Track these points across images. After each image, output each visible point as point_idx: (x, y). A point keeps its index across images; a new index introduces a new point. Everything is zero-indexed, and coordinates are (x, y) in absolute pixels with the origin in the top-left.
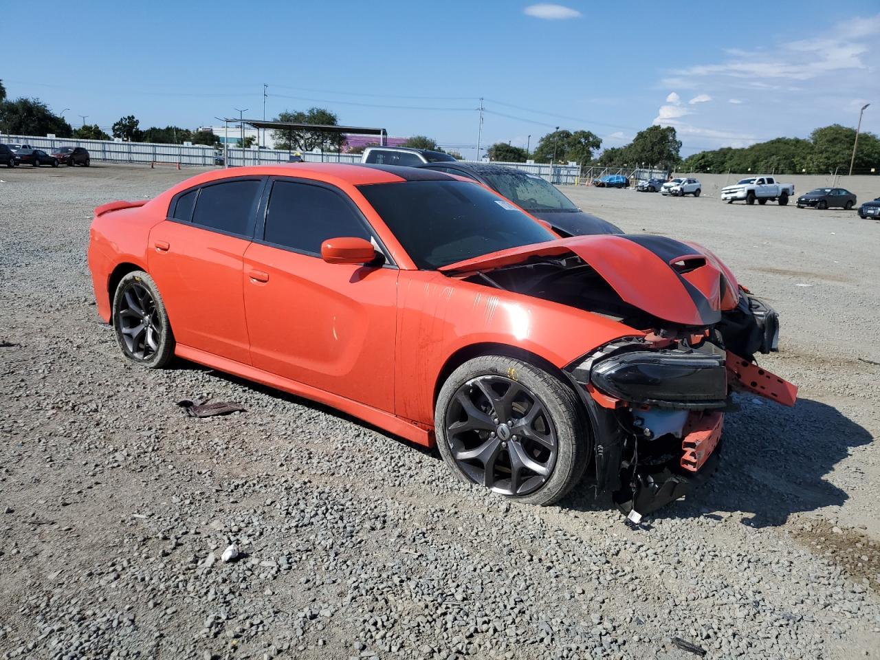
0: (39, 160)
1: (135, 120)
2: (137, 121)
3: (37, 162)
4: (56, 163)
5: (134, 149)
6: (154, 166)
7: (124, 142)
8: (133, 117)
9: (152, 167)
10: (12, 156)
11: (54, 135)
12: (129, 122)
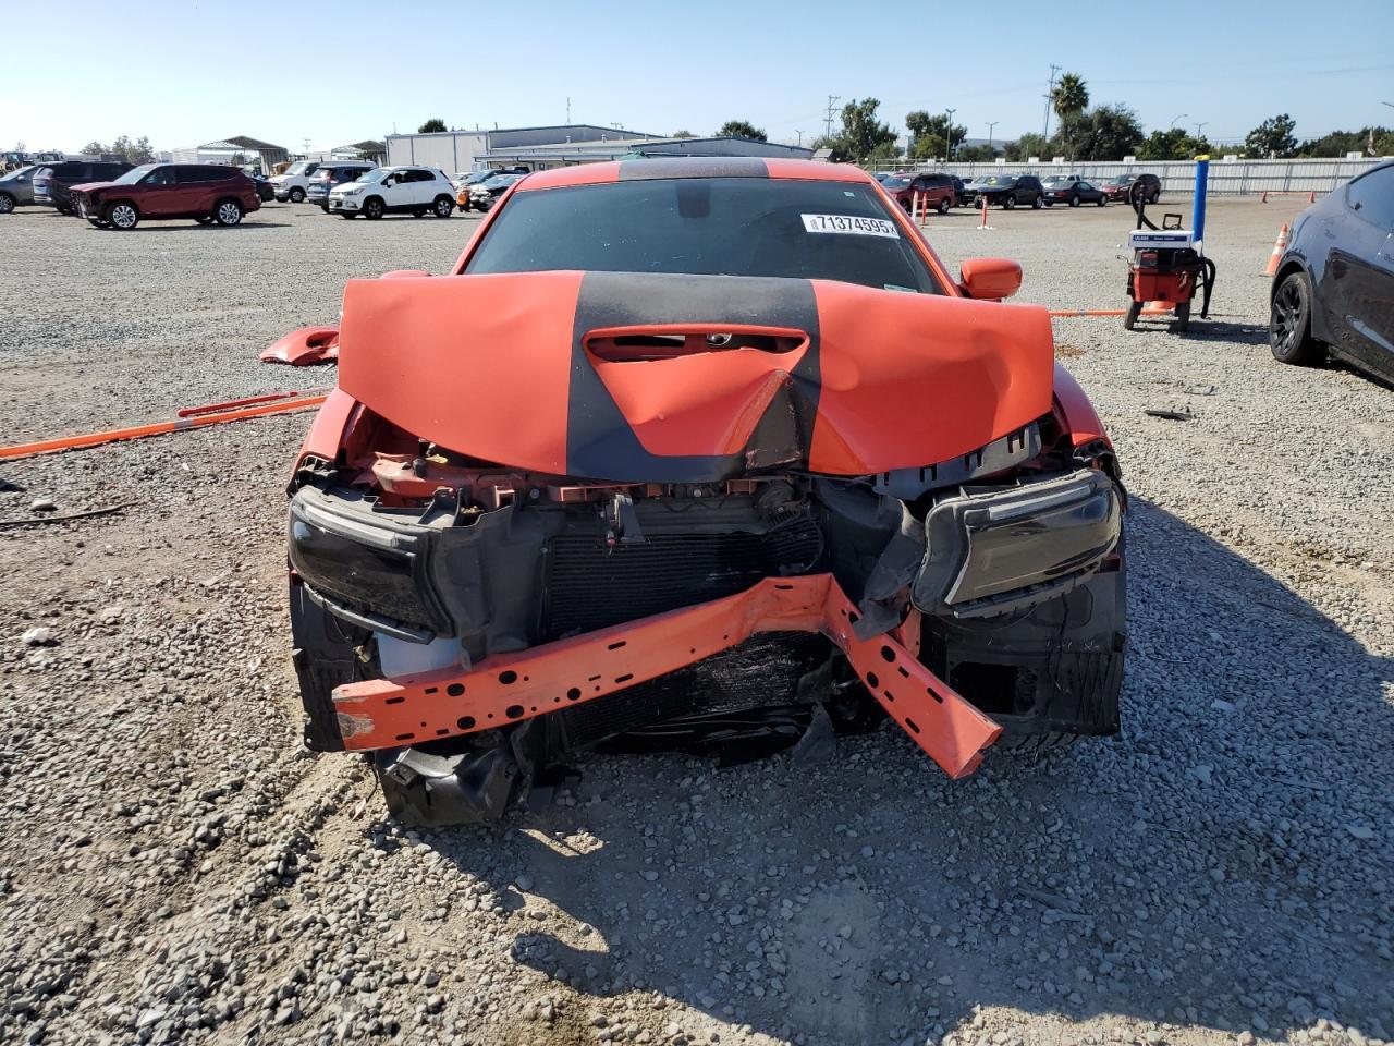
0: (1079, 196)
1: (1288, 121)
2: (1294, 122)
3: (1076, 201)
4: (1104, 200)
5: (1254, 172)
6: (1267, 200)
7: (1240, 161)
8: (1287, 117)
9: (1264, 200)
10: (1041, 193)
11: (1134, 158)
12: (1276, 127)
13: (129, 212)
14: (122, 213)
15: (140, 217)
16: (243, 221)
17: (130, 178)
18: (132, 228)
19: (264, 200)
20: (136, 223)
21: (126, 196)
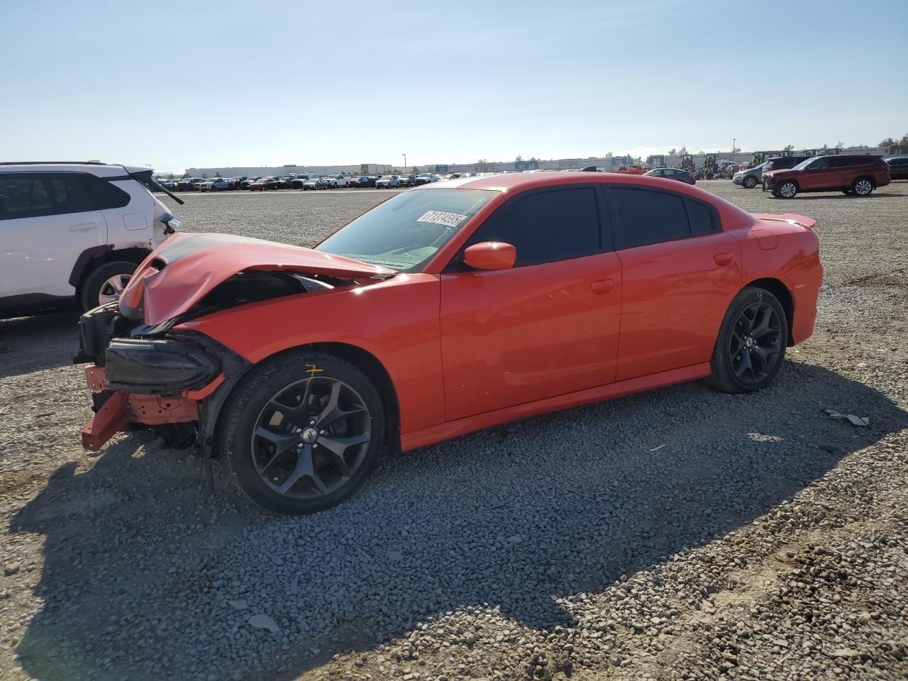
13: (792, 187)
14: (787, 189)
15: (798, 191)
16: (874, 192)
17: (801, 167)
18: (792, 198)
19: (892, 179)
20: (795, 194)
21: (794, 179)
